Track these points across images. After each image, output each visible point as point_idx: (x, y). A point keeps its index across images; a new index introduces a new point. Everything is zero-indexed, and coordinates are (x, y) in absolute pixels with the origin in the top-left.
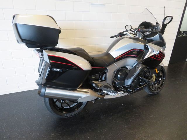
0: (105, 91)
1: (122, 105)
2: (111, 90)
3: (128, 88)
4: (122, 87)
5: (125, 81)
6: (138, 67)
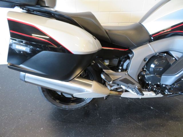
0: (124, 88)
1: (152, 108)
2: (133, 87)
3: (165, 88)
4: (155, 85)
5: (162, 77)
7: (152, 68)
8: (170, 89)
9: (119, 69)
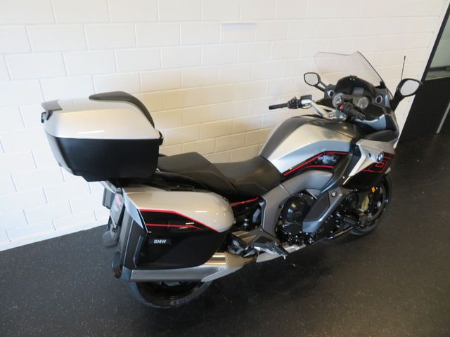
0: (258, 249)
2: (271, 246)
3: (309, 236)
4: (296, 235)
5: (304, 223)
6: (334, 194)
7: (290, 213)
8: (315, 236)
9: (244, 222)
